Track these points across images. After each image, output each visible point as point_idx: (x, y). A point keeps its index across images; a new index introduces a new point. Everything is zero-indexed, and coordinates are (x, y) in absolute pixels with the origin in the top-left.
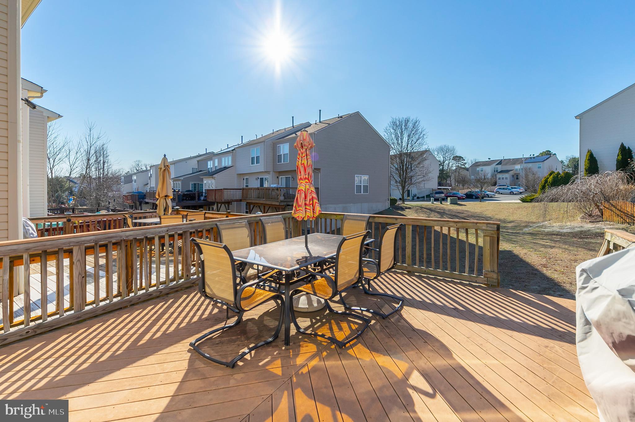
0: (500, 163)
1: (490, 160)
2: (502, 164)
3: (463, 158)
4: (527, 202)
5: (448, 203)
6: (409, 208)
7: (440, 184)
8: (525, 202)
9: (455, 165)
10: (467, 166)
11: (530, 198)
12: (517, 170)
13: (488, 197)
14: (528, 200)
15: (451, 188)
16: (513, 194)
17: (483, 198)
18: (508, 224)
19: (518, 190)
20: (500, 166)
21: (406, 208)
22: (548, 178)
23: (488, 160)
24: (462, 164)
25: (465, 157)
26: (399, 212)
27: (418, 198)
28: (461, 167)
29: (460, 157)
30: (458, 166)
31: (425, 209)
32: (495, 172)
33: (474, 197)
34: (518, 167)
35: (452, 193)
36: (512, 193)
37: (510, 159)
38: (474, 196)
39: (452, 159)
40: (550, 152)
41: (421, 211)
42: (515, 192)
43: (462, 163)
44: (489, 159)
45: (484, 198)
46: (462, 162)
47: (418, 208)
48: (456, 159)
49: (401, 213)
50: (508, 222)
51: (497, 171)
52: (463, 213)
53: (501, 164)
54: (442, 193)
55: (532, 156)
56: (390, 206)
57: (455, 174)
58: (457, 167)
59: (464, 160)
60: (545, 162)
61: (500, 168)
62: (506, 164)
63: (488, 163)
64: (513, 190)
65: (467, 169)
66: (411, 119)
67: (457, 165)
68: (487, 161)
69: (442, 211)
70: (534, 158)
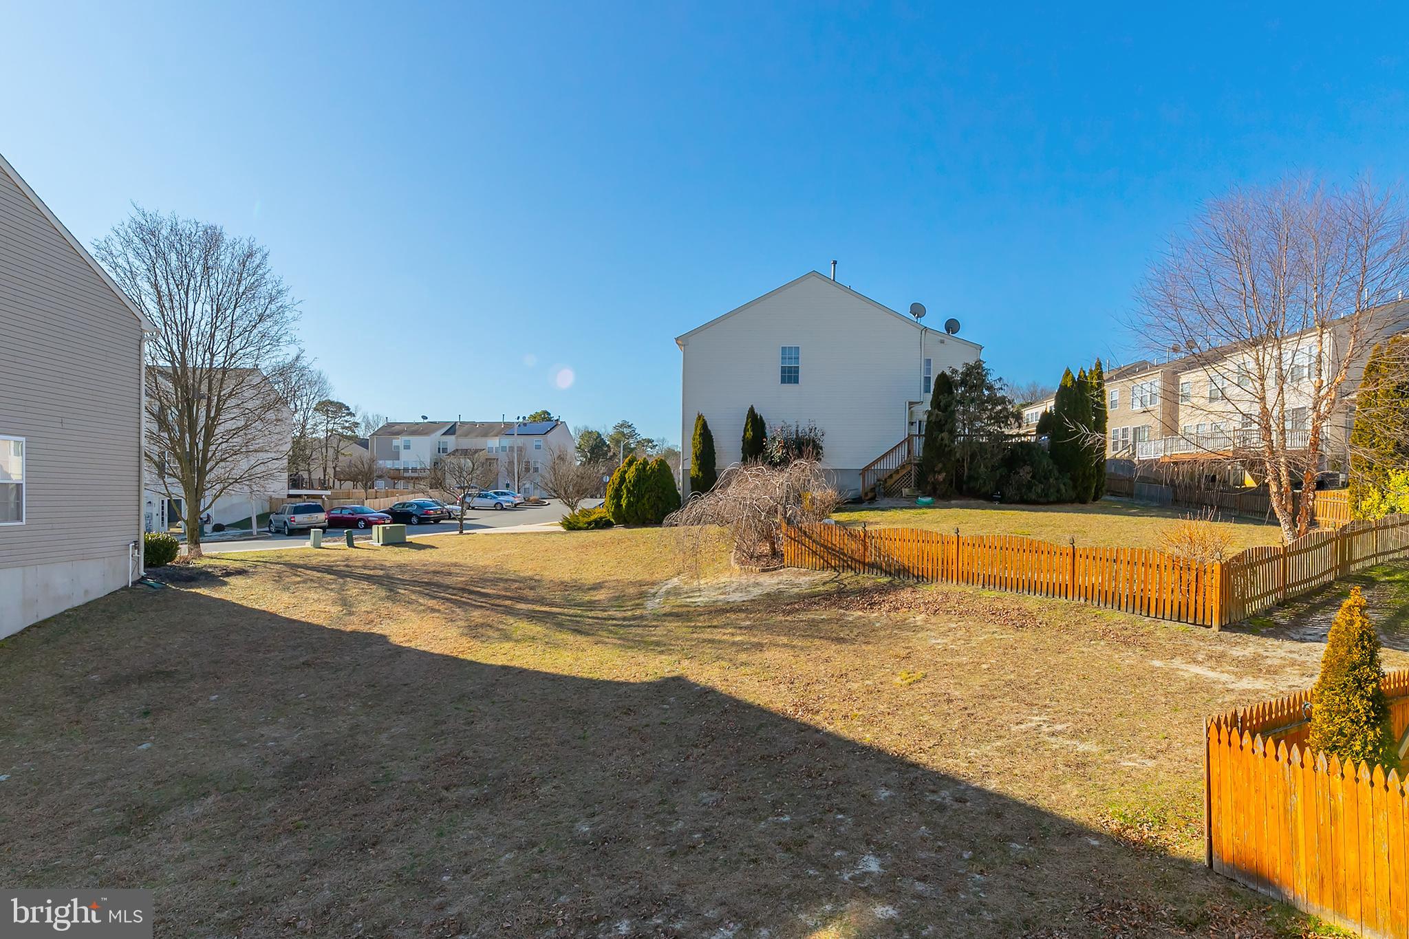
0: (451, 430)
1: (426, 421)
2: (457, 433)
3: (348, 409)
4: (580, 529)
5: (376, 544)
6: (241, 572)
7: (295, 482)
8: (574, 529)
9: (325, 428)
10: (361, 432)
11: (586, 520)
12: (490, 450)
13: (450, 518)
14: (581, 525)
15: (329, 492)
16: (503, 509)
17: (437, 521)
18: (592, 593)
19: (511, 499)
20: (453, 437)
21: (228, 574)
22: (625, 472)
23: (422, 421)
24: (347, 425)
25: (356, 407)
26: (198, 591)
27: (218, 528)
28: (341, 435)
29: (340, 406)
30: (332, 430)
31: (308, 572)
32: (439, 452)
33: (414, 520)
34: (494, 443)
35: (347, 508)
36: (499, 507)
37: (474, 424)
38: (416, 515)
39: (315, 409)
40: (550, 414)
41: (299, 579)
42: (505, 505)
43: (346, 421)
44: (424, 417)
45: (441, 522)
46: (346, 419)
47: (278, 567)
48: (327, 410)
49: (216, 596)
50: (589, 589)
51: (445, 450)
52: (450, 574)
53: (454, 433)
54: (318, 509)
55: (521, 420)
56: (143, 573)
57: (325, 454)
58: (329, 434)
59: (354, 415)
60: (549, 435)
61: (451, 442)
62: (466, 435)
63: (421, 429)
64: (501, 498)
65: (364, 443)
66: (228, 238)
67: (330, 426)
68: (417, 424)
69: (381, 573)
70: (525, 425)
